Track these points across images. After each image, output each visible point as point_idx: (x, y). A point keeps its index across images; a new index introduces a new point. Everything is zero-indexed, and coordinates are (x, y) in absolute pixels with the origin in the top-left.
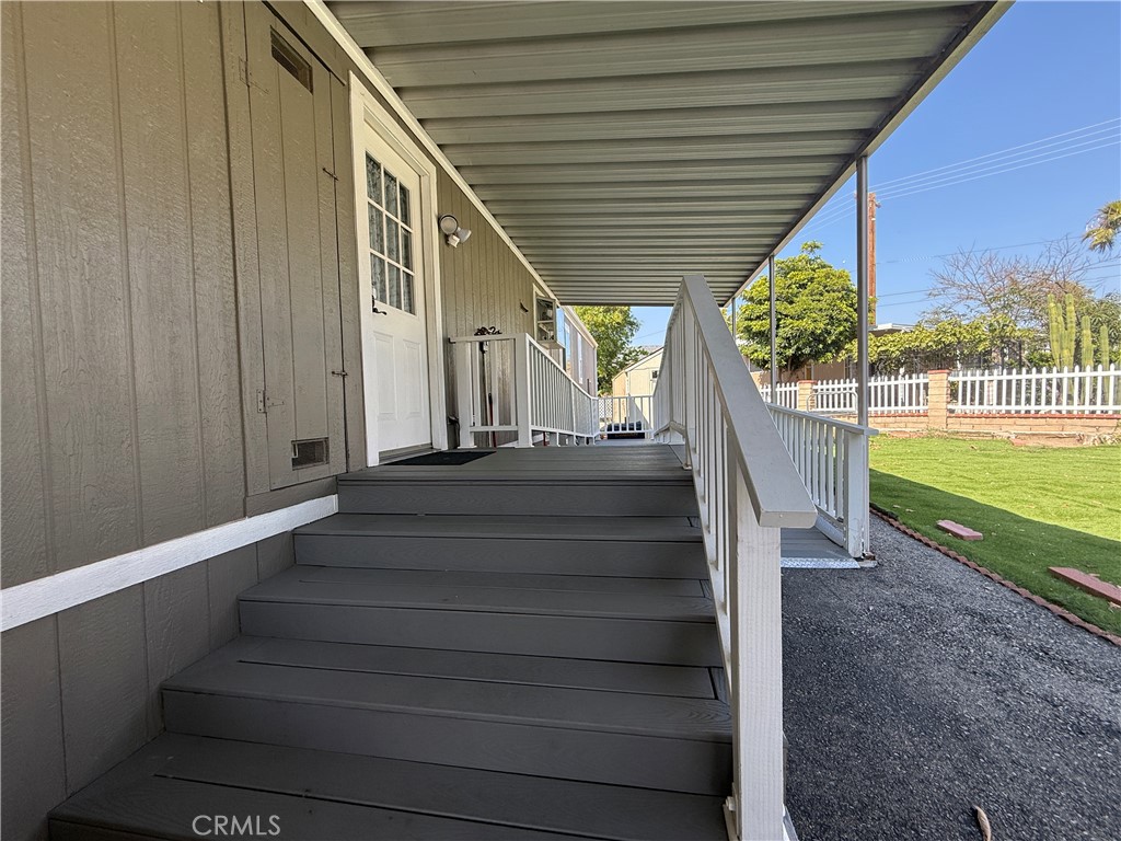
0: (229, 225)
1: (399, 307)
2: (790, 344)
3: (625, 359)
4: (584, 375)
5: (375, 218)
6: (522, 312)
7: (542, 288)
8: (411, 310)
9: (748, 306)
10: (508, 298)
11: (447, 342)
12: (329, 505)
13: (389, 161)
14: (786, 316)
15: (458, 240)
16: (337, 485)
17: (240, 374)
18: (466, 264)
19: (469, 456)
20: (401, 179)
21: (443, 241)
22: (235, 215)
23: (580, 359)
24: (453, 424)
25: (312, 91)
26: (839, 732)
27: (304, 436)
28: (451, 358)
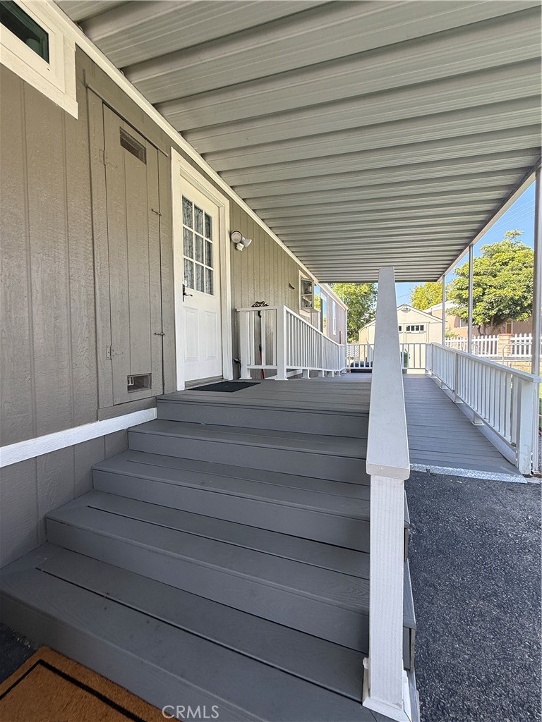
0: (91, 249)
1: (203, 291)
2: (493, 307)
3: (370, 317)
4: (337, 328)
5: (187, 236)
6: (290, 289)
7: (305, 272)
8: (211, 293)
9: (460, 280)
10: (280, 282)
11: (235, 312)
12: (151, 414)
13: (198, 200)
14: (491, 286)
15: (243, 246)
16: (156, 402)
17: (96, 336)
18: (249, 261)
19: (246, 384)
20: (206, 210)
21: (233, 247)
22: (95, 243)
23: (334, 318)
24: (237, 364)
25: (145, 163)
26: (481, 615)
27: (136, 373)
28: (237, 322)
